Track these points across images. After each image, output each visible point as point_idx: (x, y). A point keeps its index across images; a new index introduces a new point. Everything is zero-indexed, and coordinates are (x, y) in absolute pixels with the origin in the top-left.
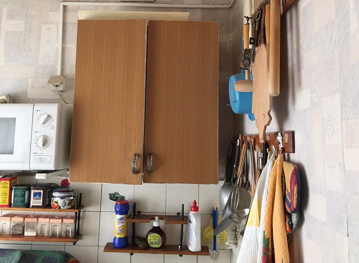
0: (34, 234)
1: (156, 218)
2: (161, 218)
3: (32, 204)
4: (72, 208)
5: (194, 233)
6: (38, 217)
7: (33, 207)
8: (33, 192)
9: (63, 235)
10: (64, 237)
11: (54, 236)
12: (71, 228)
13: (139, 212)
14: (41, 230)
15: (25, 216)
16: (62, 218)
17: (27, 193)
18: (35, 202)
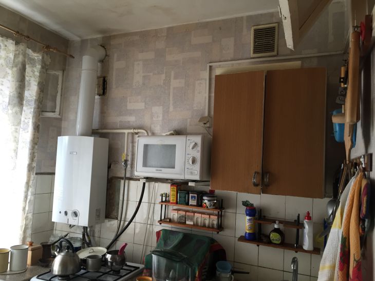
0: (192, 223)
1: (277, 222)
2: (281, 222)
3: (190, 203)
4: (216, 208)
5: (307, 236)
6: (194, 212)
7: (191, 205)
8: (190, 195)
9: (211, 226)
10: (211, 227)
11: (204, 226)
12: (215, 222)
13: (265, 217)
14: (197, 221)
15: (186, 211)
16: (210, 215)
17: (187, 195)
18: (193, 202)
